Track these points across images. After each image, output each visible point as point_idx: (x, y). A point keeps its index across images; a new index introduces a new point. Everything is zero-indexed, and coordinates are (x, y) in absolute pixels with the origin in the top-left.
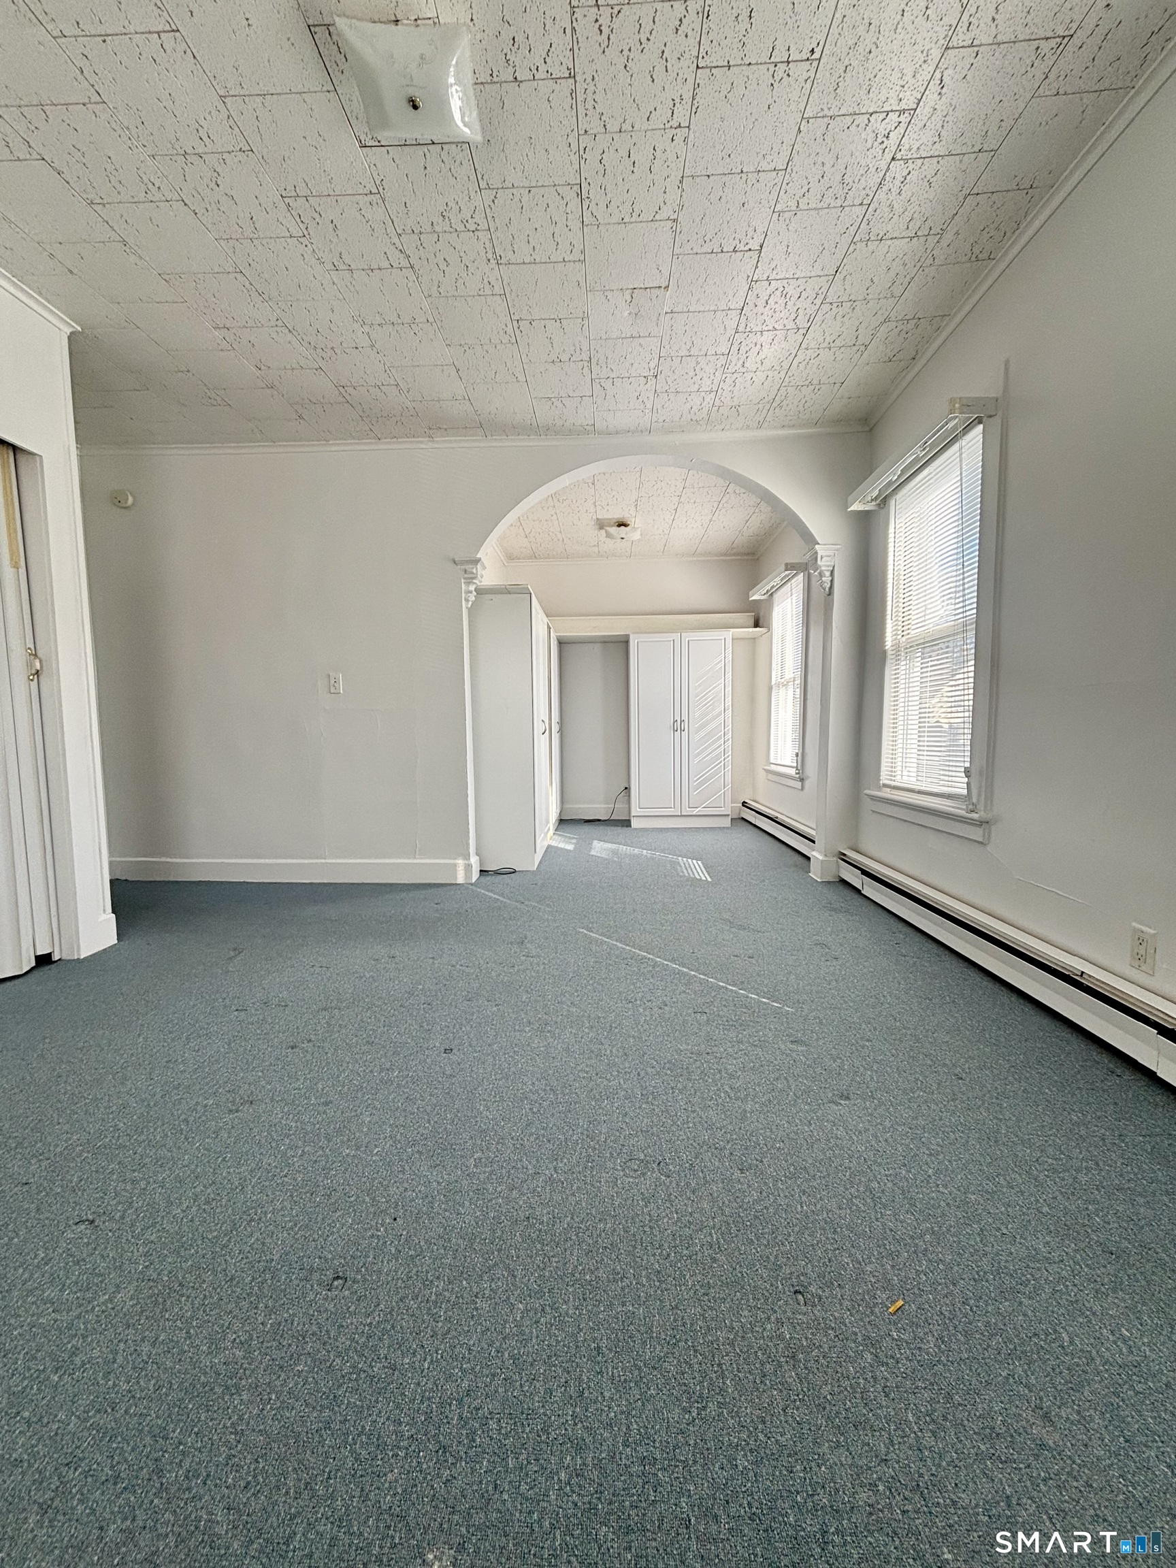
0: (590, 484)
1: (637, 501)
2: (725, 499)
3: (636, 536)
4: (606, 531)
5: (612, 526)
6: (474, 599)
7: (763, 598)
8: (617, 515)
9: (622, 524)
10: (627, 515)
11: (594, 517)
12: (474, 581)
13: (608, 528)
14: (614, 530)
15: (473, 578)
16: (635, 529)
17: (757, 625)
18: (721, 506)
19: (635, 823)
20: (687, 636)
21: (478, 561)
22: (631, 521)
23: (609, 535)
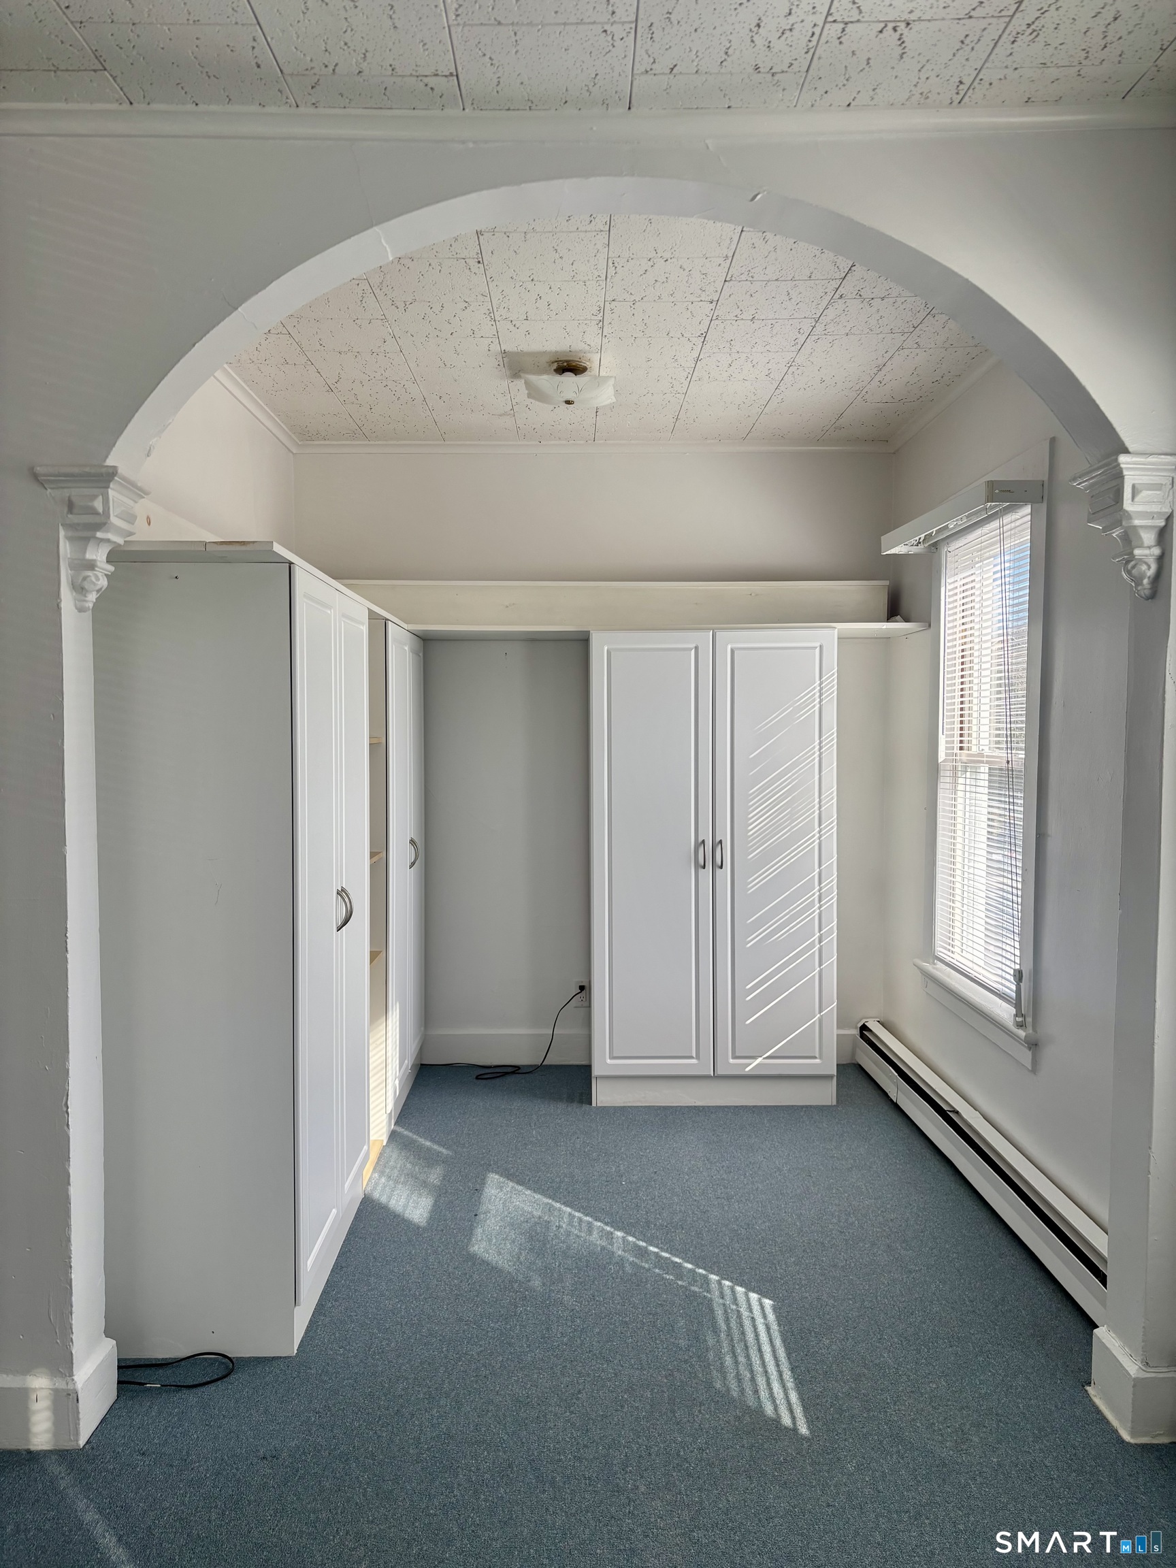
0: (472, 263)
1: (602, 310)
2: (831, 313)
3: (605, 396)
4: (527, 384)
5: (540, 371)
6: (103, 582)
7: (914, 550)
8: (555, 342)
9: (569, 367)
10: (578, 346)
11: (495, 348)
12: (99, 535)
13: (533, 378)
14: (548, 382)
15: (100, 526)
16: (600, 381)
17: (894, 610)
18: (820, 328)
19: (603, 1095)
20: (731, 640)
21: (106, 477)
22: (592, 361)
23: (535, 393)
